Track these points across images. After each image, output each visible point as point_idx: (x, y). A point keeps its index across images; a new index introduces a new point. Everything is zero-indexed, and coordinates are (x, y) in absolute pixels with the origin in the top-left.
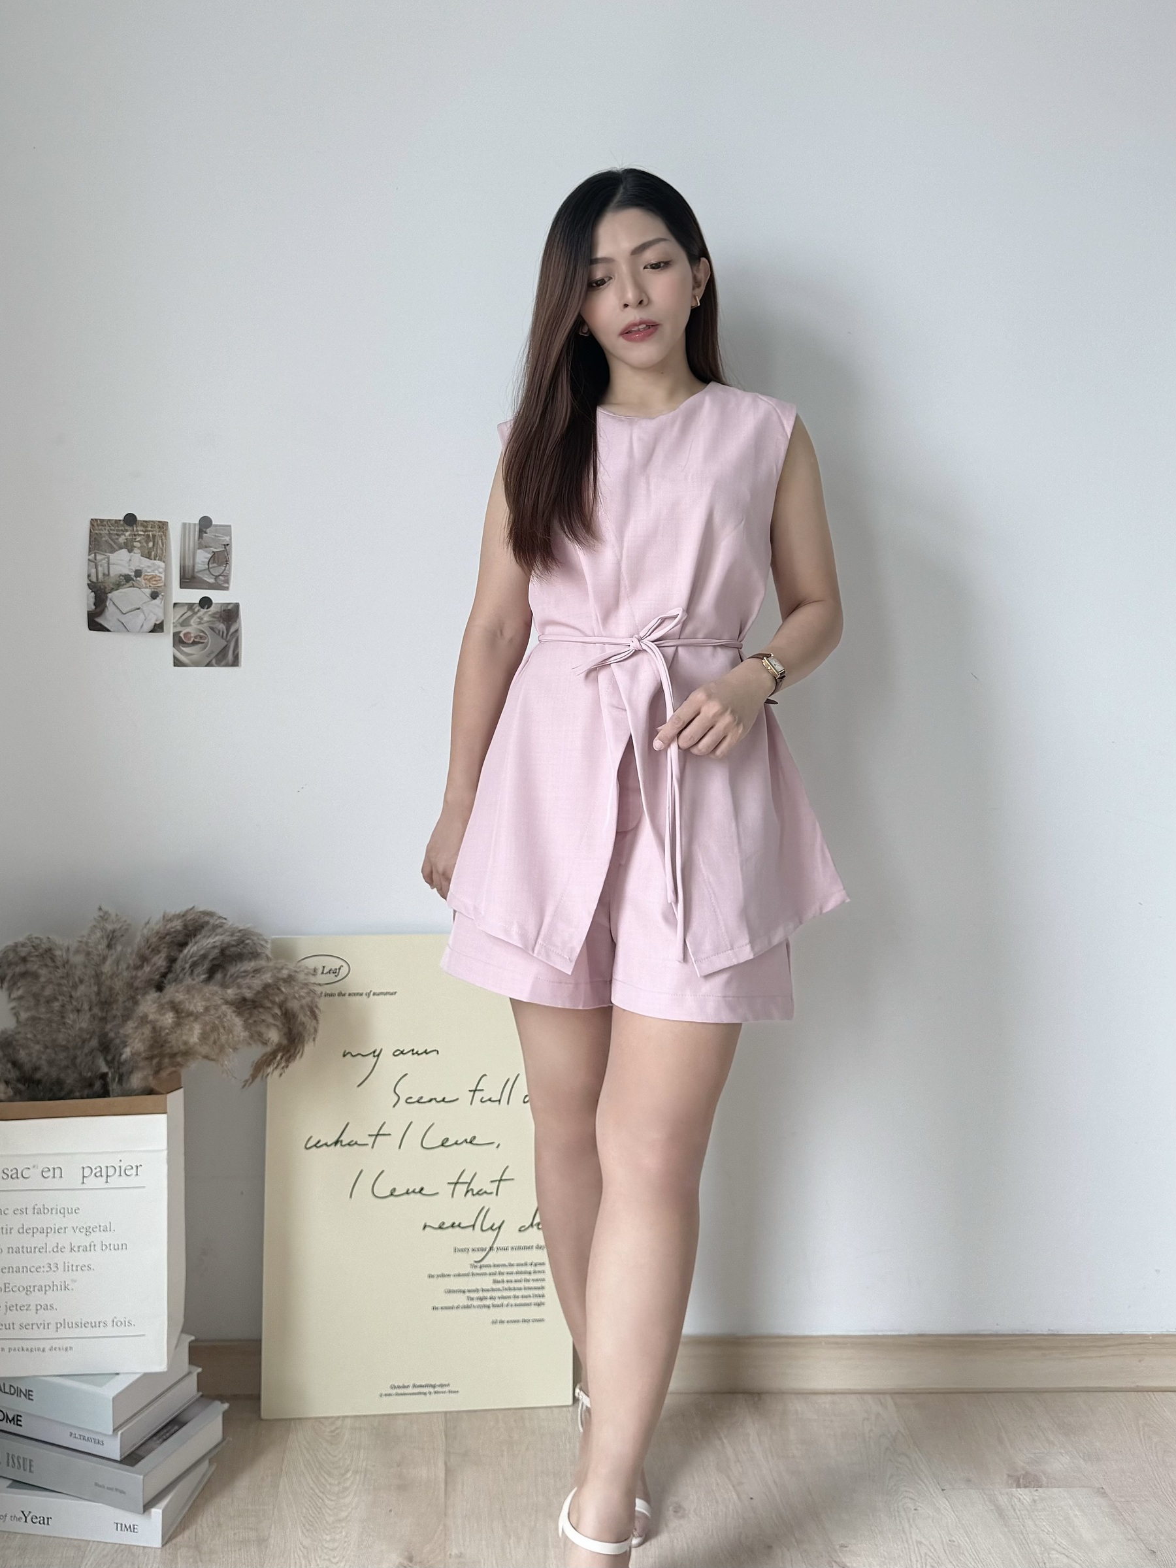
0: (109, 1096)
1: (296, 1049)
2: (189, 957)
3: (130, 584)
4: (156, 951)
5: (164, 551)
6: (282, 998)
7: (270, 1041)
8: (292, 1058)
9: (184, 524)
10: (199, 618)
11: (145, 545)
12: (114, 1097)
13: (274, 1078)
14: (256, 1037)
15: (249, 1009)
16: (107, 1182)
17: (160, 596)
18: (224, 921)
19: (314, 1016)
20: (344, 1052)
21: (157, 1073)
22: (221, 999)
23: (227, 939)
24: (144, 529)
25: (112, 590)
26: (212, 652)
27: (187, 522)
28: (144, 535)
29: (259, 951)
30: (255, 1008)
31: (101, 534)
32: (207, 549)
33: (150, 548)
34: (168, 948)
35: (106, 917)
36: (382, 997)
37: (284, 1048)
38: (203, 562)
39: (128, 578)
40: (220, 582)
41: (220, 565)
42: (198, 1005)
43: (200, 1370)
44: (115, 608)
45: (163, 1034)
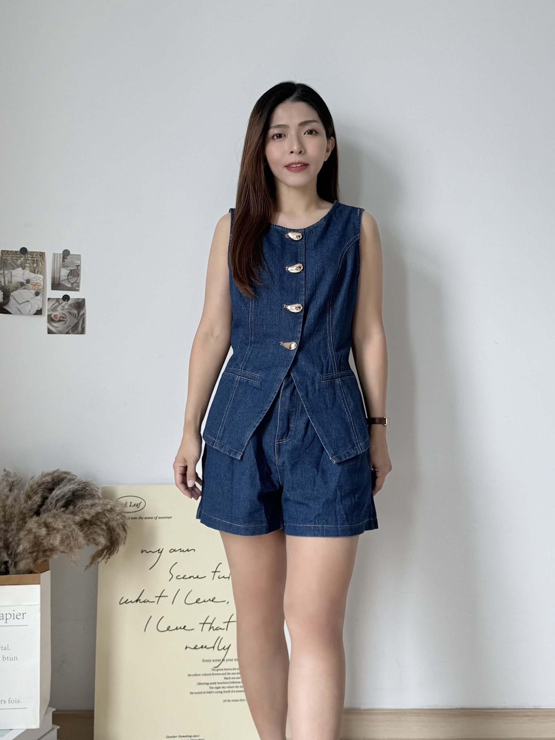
0: (9, 574)
1: (114, 548)
2: (55, 497)
3: (23, 287)
4: (36, 493)
5: (43, 269)
6: (107, 519)
7: (101, 543)
8: (112, 553)
9: (54, 254)
10: (63, 307)
11: (32, 265)
12: (12, 574)
13: (102, 563)
14: (92, 540)
15: (87, 525)
16: (6, 622)
17: (41, 295)
18: (75, 477)
19: (125, 530)
20: (142, 550)
21: (35, 561)
22: (73, 522)
23: (76, 487)
24: (31, 256)
25: (13, 290)
26: (70, 326)
27: (56, 252)
28: (31, 260)
29: (94, 493)
30: (91, 525)
31: (7, 259)
32: (67, 268)
33: (35, 267)
34: (43, 491)
35: (8, 475)
36: (163, 519)
37: (108, 548)
38: (64, 275)
39: (22, 284)
40: (74, 287)
41: (74, 277)
42: (59, 524)
43: (59, 727)
44: (14, 300)
45: (40, 539)
